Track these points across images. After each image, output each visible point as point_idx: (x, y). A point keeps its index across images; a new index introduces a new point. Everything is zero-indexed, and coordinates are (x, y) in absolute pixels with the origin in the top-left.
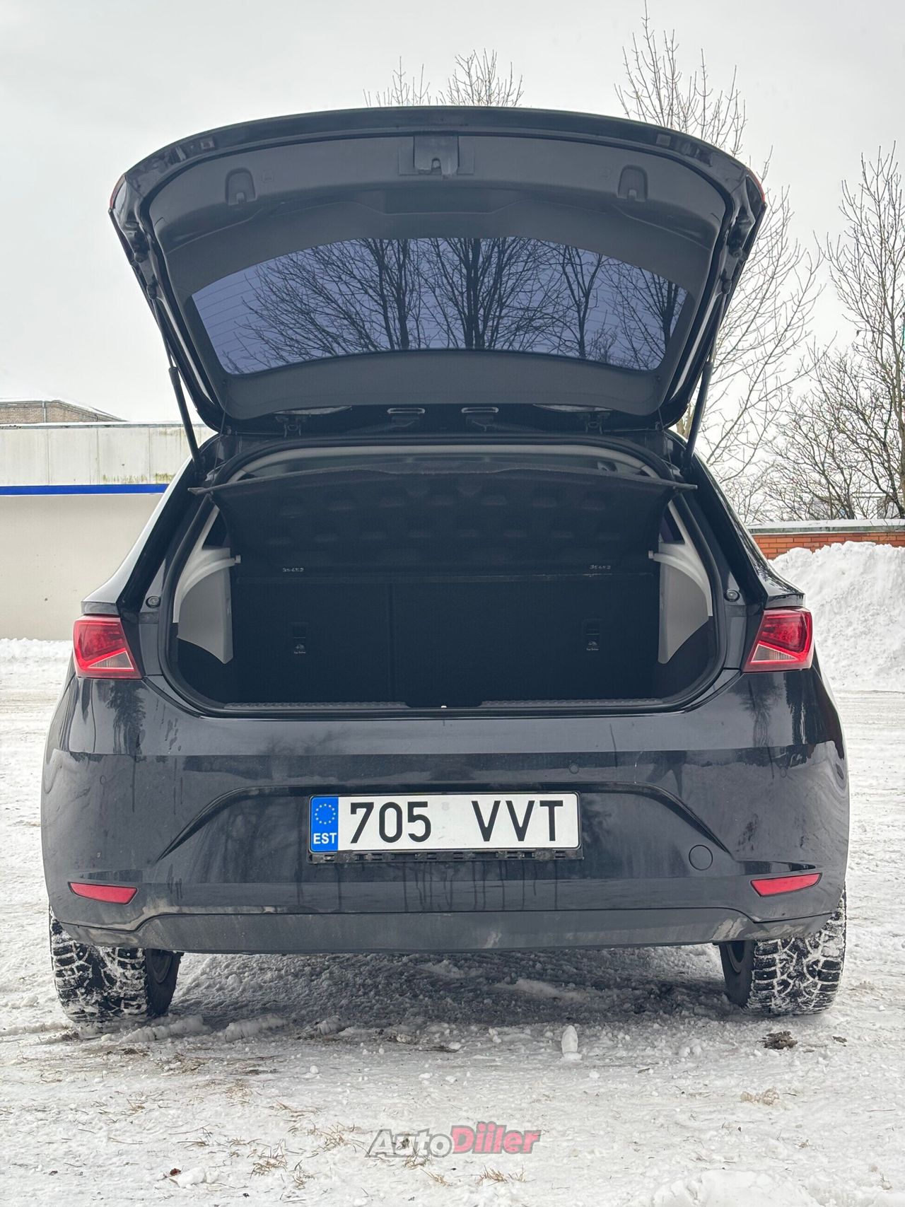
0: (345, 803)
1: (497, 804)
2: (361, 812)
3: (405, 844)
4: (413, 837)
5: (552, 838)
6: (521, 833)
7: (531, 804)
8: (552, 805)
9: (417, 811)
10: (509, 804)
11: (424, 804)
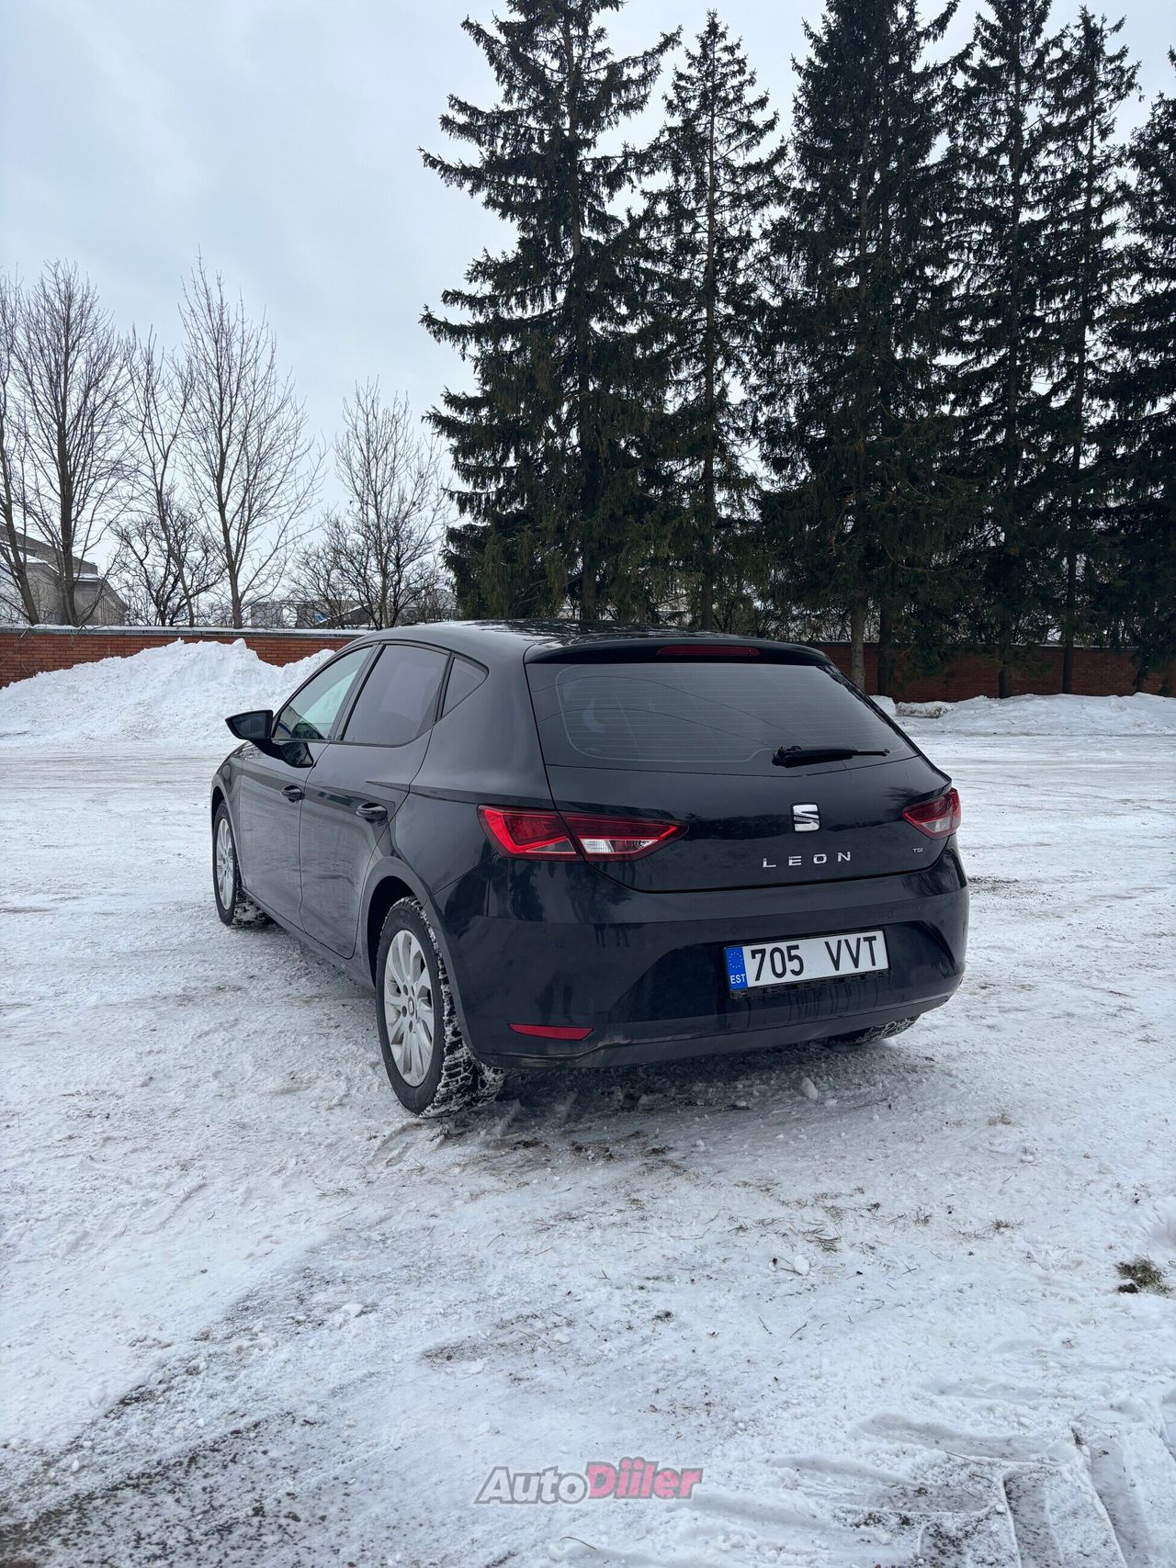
0: (747, 950)
1: (839, 942)
2: (758, 956)
3: (789, 978)
4: (793, 972)
5: (874, 964)
6: (856, 962)
7: (859, 940)
8: (870, 940)
9: (793, 952)
10: (846, 941)
11: (796, 947)
